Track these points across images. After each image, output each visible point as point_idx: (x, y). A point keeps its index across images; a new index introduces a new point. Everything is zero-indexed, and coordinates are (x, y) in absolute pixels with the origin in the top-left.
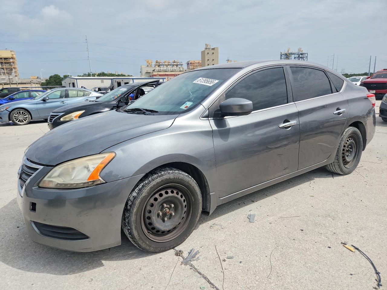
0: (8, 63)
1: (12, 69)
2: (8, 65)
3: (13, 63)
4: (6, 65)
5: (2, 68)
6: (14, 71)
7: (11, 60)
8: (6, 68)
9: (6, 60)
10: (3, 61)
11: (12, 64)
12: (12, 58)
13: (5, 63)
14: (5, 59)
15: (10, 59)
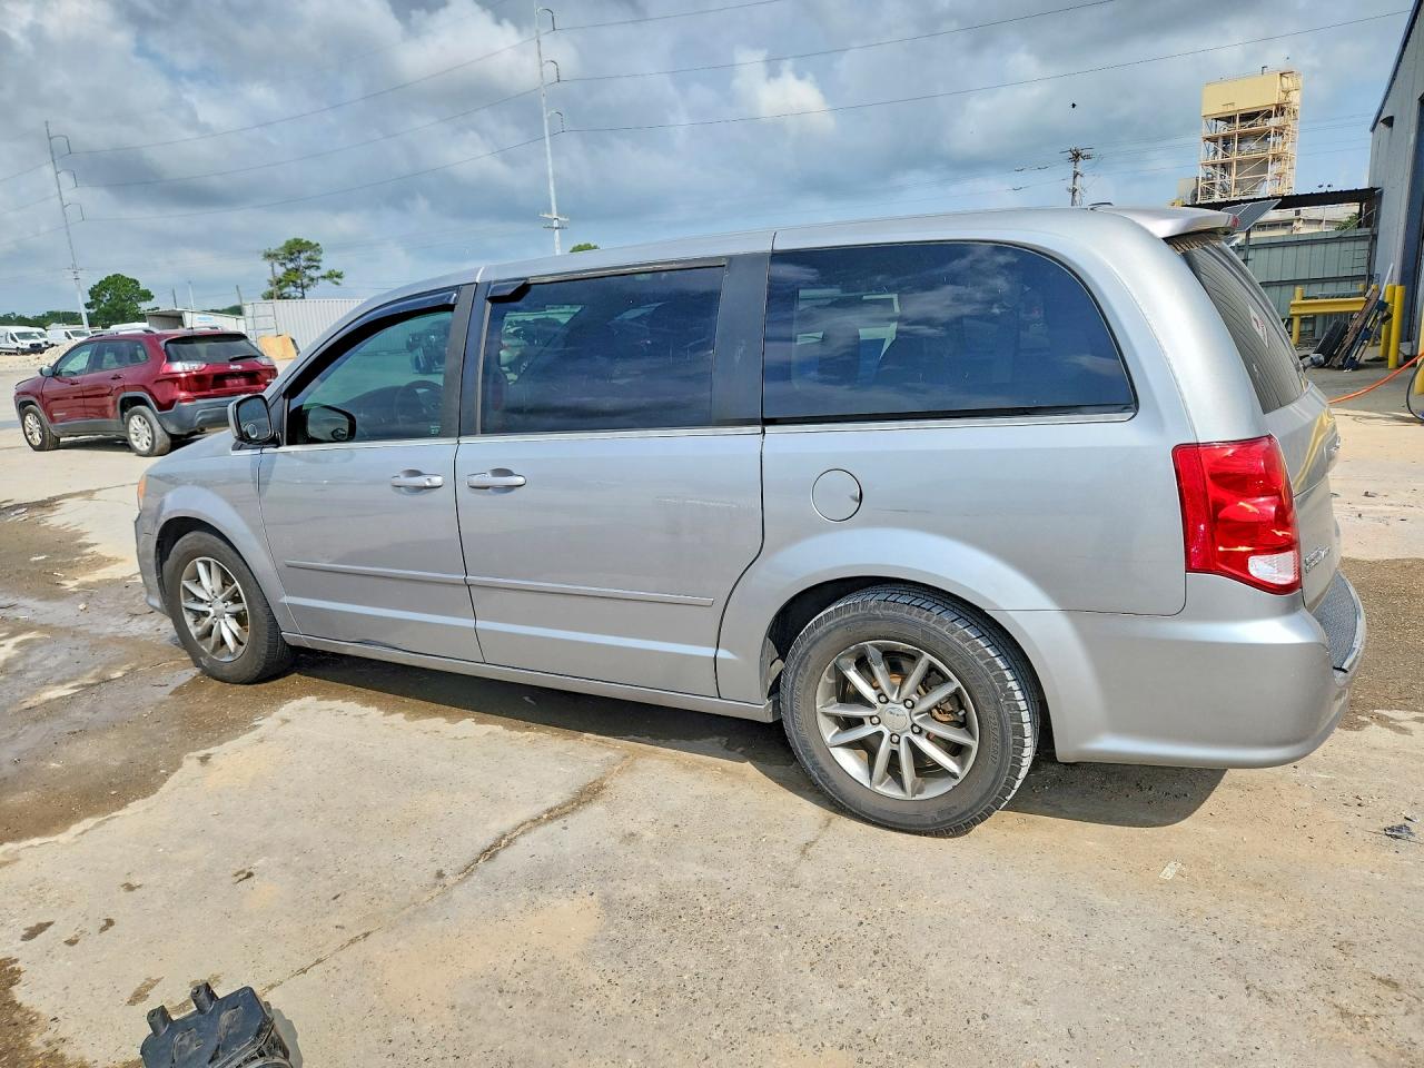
0: (1255, 136)
1: (1262, 165)
2: (1253, 145)
3: (1280, 131)
4: (1244, 146)
5: (1223, 165)
6: (1273, 169)
7: (1273, 122)
8: (1240, 163)
9: (1251, 123)
10: (1238, 128)
11: (1272, 139)
12: (1280, 109)
13: (1243, 138)
14: (1247, 117)
15: (1268, 115)
